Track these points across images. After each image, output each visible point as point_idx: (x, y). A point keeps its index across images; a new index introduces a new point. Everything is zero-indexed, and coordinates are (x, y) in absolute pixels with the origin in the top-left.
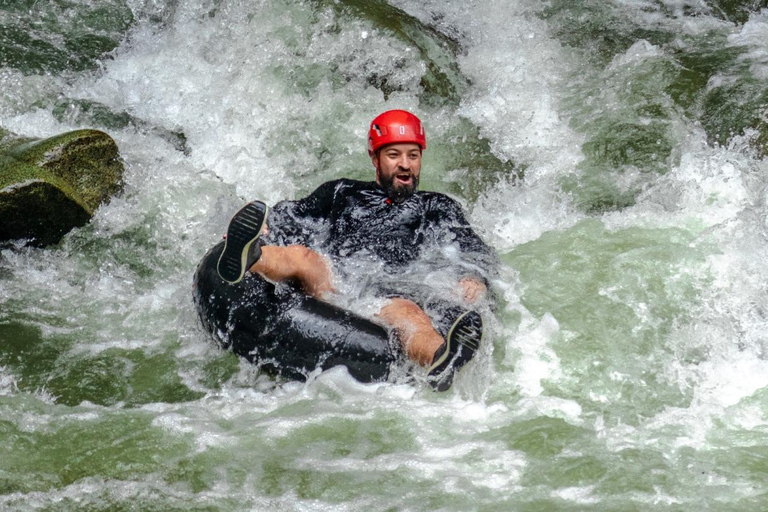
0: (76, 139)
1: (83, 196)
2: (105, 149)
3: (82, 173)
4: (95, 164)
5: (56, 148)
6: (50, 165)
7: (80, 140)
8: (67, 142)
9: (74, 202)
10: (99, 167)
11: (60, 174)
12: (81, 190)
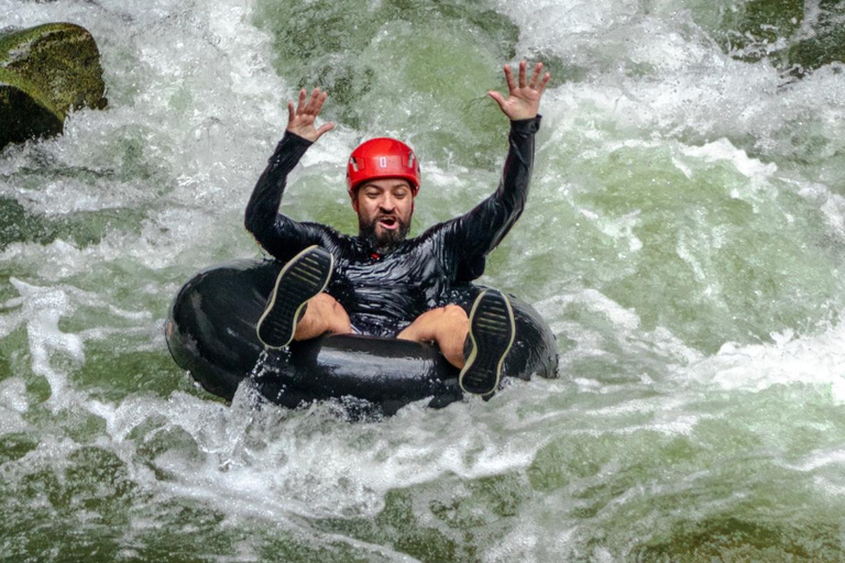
0: (46, 34)
1: (55, 102)
2: (81, 46)
3: (54, 75)
4: (71, 65)
5: (22, 45)
6: (15, 65)
7: (52, 34)
8: (35, 38)
9: (45, 109)
10: (75, 67)
11: (28, 75)
12: (52, 93)
